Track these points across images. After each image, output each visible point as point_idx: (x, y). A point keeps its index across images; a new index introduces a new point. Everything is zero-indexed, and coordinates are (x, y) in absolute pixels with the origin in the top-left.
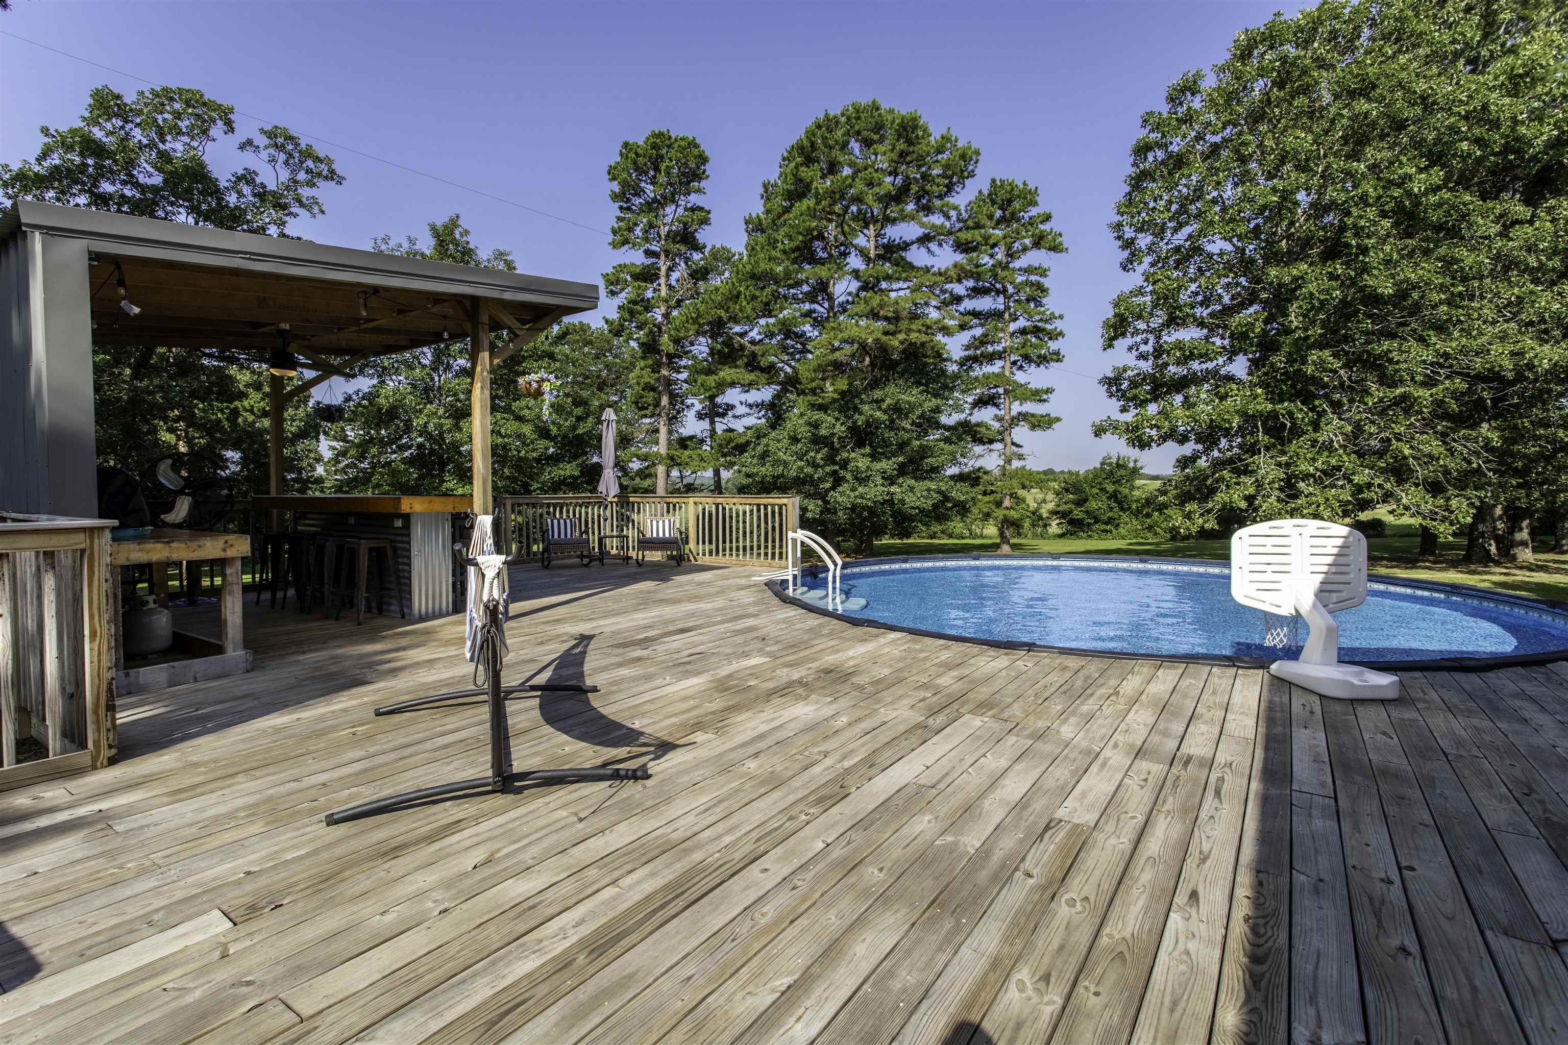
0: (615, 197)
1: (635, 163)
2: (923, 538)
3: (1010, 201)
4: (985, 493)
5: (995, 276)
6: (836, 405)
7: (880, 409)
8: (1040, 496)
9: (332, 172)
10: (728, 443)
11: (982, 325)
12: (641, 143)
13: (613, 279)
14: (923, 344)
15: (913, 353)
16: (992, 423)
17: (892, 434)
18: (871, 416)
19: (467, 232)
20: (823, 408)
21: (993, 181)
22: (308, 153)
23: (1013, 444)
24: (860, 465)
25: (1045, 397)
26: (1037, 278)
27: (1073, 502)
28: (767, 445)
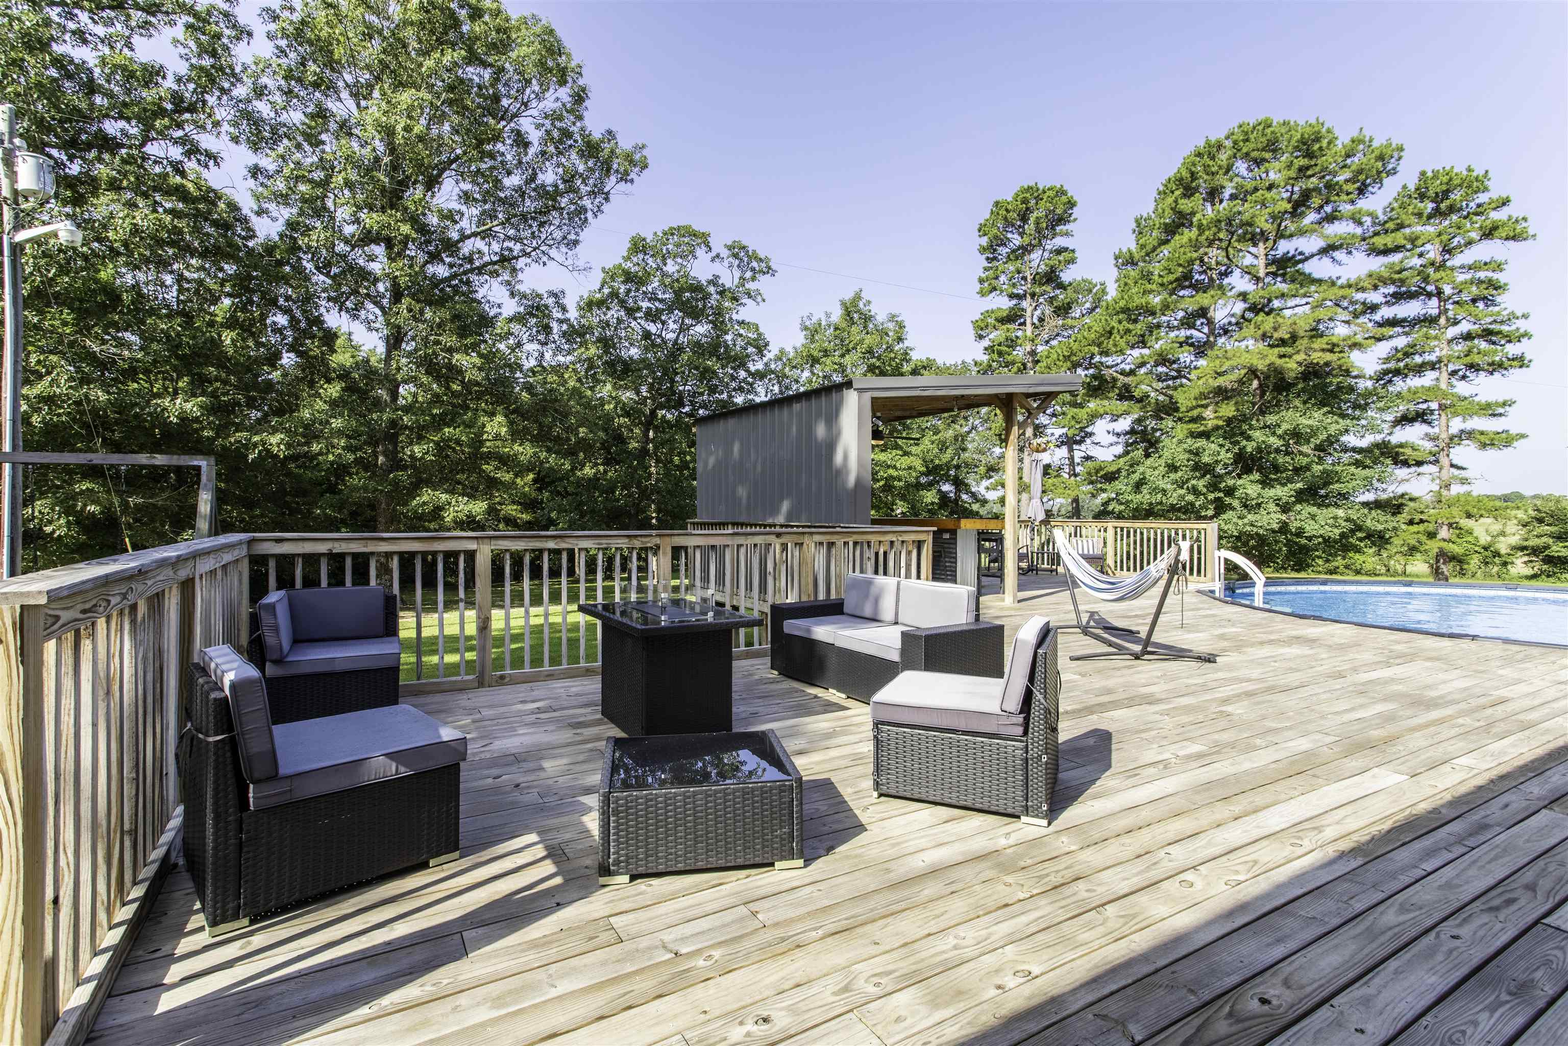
0: (983, 250)
1: (1006, 219)
2: (1320, 572)
3: (1446, 193)
4: (1411, 522)
5: (1426, 279)
6: (1221, 432)
7: (1274, 434)
8: (1496, 527)
9: (769, 268)
10: (1097, 472)
11: (1407, 334)
12: (1010, 199)
13: (982, 325)
14: (1327, 364)
15: (1312, 372)
16: (1421, 442)
17: (1288, 459)
18: (1264, 442)
19: (869, 302)
20: (1206, 435)
21: (1423, 173)
22: (755, 257)
23: (1452, 466)
24: (1249, 491)
25: (1501, 410)
26: (1490, 274)
27: (1551, 536)
28: (1143, 473)
